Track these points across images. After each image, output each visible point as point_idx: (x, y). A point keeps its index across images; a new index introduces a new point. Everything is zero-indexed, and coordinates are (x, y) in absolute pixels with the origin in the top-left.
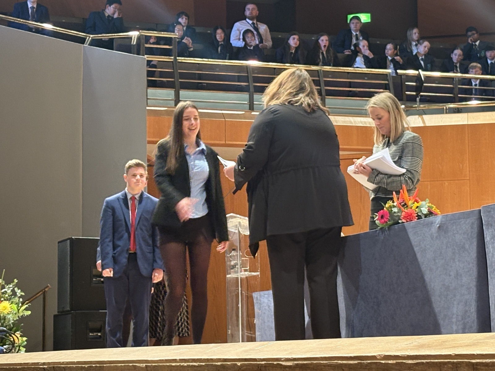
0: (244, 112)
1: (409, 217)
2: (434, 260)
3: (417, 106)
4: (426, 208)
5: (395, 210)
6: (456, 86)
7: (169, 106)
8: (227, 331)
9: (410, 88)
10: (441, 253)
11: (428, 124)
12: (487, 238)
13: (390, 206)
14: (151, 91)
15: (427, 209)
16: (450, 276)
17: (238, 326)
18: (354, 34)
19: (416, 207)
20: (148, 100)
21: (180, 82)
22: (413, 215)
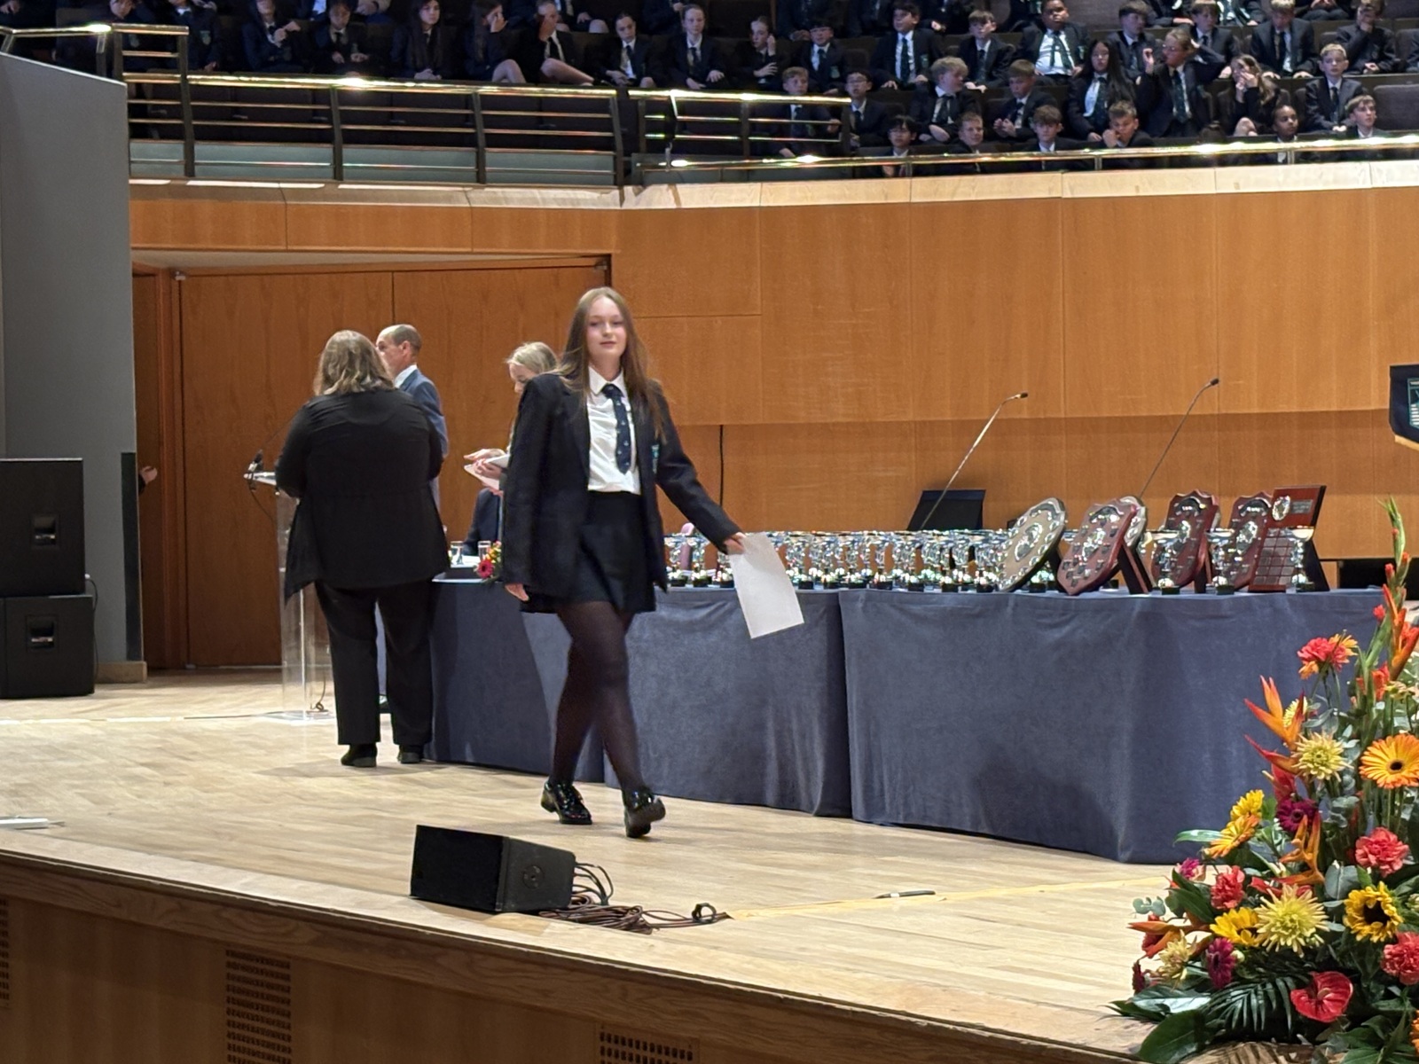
0: (322, 185)
3: (664, 164)
6: (745, 119)
7: (174, 175)
9: (655, 126)
11: (686, 204)
20: (132, 165)
21: (195, 126)
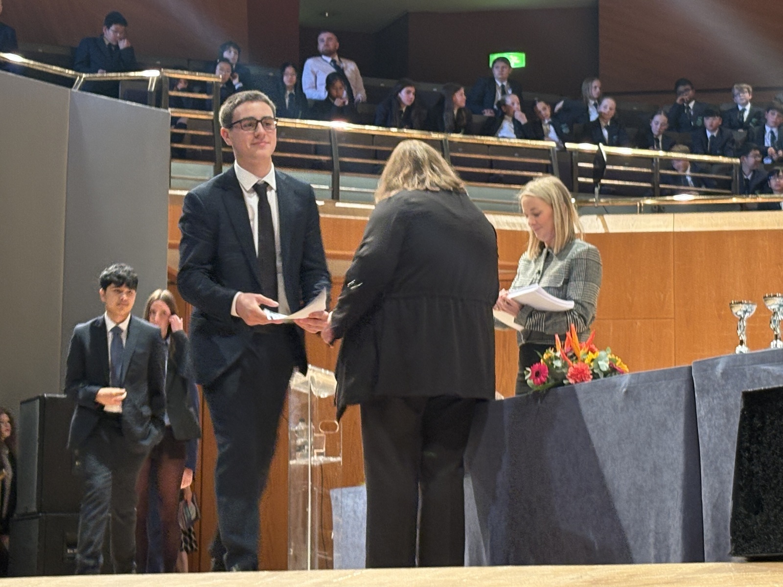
0: (322, 203)
1: (580, 375)
2: (619, 444)
3: (594, 200)
4: (606, 362)
5: (558, 364)
6: (657, 171)
8: (287, 551)
9: (585, 172)
10: (629, 434)
11: (612, 229)
12: (701, 412)
13: (550, 357)
14: (177, 165)
15: (609, 363)
16: (644, 470)
17: (305, 542)
18: (499, 84)
19: (590, 360)
20: (172, 180)
22: (585, 372)
